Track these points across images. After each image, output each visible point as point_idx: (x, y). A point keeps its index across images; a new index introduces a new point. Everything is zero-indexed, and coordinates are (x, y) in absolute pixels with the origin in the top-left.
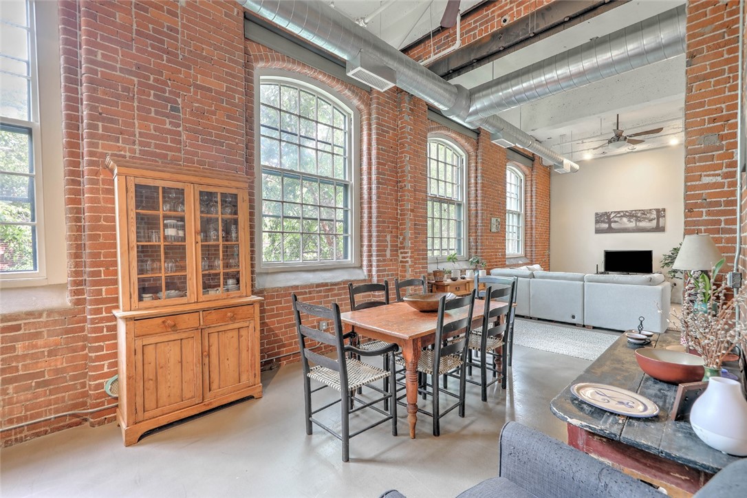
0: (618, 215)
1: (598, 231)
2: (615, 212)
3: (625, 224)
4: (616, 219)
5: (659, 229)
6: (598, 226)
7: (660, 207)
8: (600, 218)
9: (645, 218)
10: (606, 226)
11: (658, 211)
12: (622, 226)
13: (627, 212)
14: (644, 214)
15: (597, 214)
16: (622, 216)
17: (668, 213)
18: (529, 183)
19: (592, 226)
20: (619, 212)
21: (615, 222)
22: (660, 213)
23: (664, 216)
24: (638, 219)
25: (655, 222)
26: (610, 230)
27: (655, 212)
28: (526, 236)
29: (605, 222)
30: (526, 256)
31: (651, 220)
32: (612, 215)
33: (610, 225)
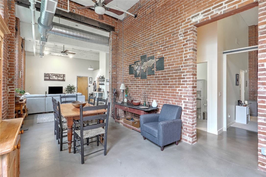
0: (52, 75)
1: (45, 80)
2: (51, 74)
3: (54, 78)
4: (51, 76)
5: (64, 80)
6: (45, 78)
7: (64, 74)
8: (46, 75)
9: (60, 77)
10: (48, 78)
11: (63, 75)
12: (53, 79)
13: (55, 74)
14: (60, 75)
15: (45, 74)
19: (43, 78)
20: (52, 74)
21: (51, 77)
22: (64, 75)
23: (65, 77)
24: (58, 77)
25: (63, 78)
26: (49, 80)
29: (48, 77)
31: (62, 77)
32: (50, 75)
33: (49, 78)
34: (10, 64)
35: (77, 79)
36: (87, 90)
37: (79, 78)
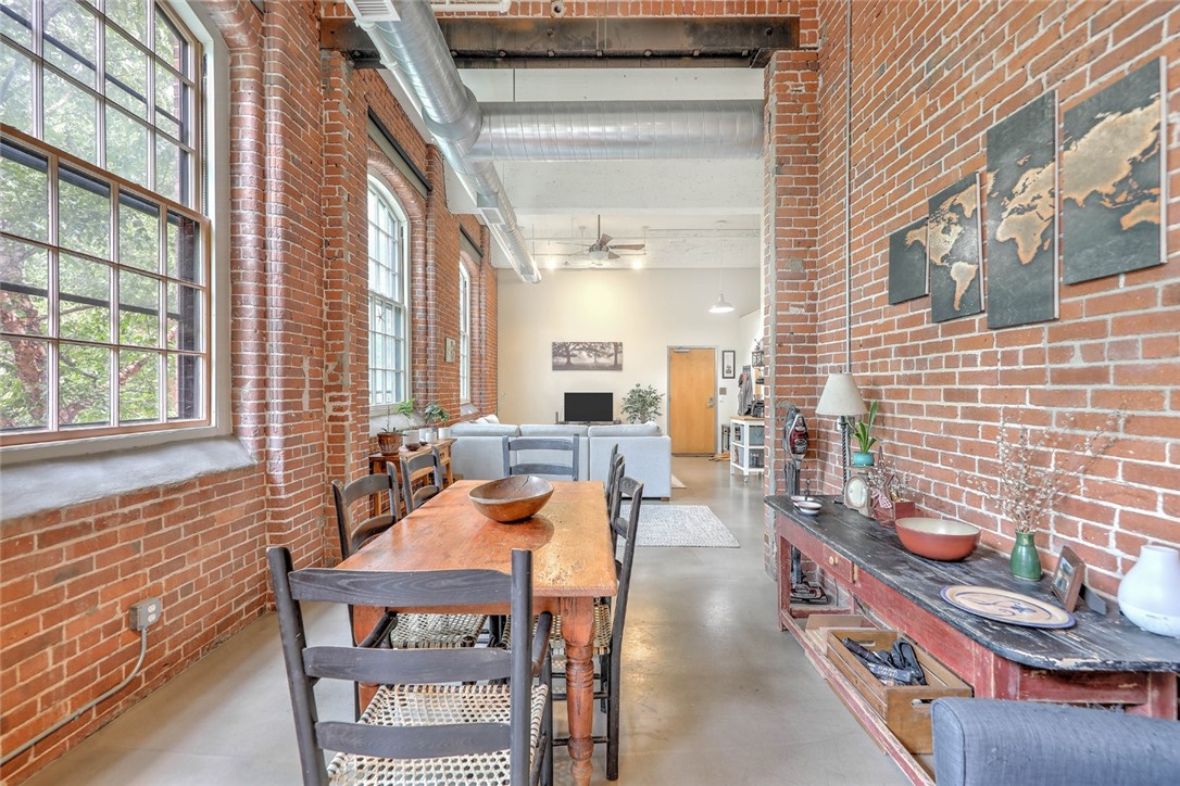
0: (577, 347)
1: (556, 367)
2: (574, 343)
3: (585, 359)
4: (575, 352)
5: (617, 367)
6: (555, 361)
7: (618, 341)
8: (560, 350)
9: (604, 353)
10: (564, 360)
11: (616, 344)
12: (581, 362)
13: (586, 343)
14: (602, 347)
15: (554, 344)
16: (581, 349)
17: (625, 349)
18: (476, 291)
19: (548, 360)
20: (578, 344)
21: (575, 356)
22: (618, 346)
23: (621, 352)
24: (597, 354)
25: (613, 357)
26: (569, 367)
27: (612, 346)
28: (472, 371)
29: (563, 355)
30: (472, 402)
31: (610, 356)
32: (571, 347)
33: (569, 360)
34: (331, 306)
35: (670, 359)
36: (711, 407)
37: (677, 355)
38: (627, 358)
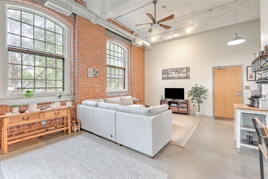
0: (171, 71)
1: (163, 79)
2: (170, 69)
3: (174, 75)
4: (170, 72)
5: (188, 77)
6: (163, 76)
7: (188, 67)
8: (164, 72)
9: (182, 72)
10: (166, 76)
11: (187, 68)
12: (173, 76)
13: (174, 69)
14: (181, 70)
15: (163, 70)
16: (172, 71)
17: (191, 70)
19: (160, 76)
20: (171, 69)
21: (170, 74)
22: (188, 69)
23: (189, 71)
24: (179, 73)
25: (185, 74)
26: (168, 78)
27: (185, 69)
29: (166, 74)
30: (128, 91)
31: (184, 73)
32: (169, 71)
33: (168, 76)
35: (214, 73)
36: (239, 96)
37: (217, 70)
38: (192, 74)
